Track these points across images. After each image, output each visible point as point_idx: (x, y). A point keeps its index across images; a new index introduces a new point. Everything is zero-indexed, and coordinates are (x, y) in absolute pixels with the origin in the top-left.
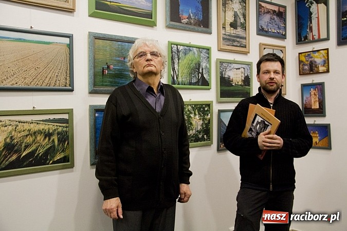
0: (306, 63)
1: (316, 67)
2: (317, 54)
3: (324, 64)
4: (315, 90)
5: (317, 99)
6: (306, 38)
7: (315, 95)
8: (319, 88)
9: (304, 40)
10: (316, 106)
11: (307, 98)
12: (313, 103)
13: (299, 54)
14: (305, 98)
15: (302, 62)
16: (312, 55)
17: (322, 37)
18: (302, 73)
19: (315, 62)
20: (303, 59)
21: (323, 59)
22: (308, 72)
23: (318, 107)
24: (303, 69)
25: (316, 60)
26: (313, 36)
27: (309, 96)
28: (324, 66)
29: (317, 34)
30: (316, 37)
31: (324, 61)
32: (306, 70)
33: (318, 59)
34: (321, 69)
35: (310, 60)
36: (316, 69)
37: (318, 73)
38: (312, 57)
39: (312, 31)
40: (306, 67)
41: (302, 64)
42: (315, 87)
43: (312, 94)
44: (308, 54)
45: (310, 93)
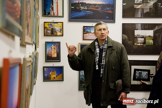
0: (49, 29)
1: (56, 32)
2: (56, 24)
3: (61, 31)
4: (55, 46)
5: (56, 51)
6: (49, 13)
7: (54, 48)
8: (57, 45)
9: (48, 15)
10: (55, 55)
11: (49, 50)
12: (53, 53)
13: (45, 22)
14: (47, 51)
15: (46, 28)
16: (53, 24)
17: (59, 15)
18: (46, 35)
19: (55, 29)
20: (47, 25)
21: (60, 28)
23: (56, 56)
24: (47, 33)
25: (55, 28)
26: (54, 13)
27: (50, 49)
28: (60, 32)
29: (56, 13)
30: (56, 14)
31: (61, 29)
32: (49, 33)
33: (57, 27)
34: (59, 34)
35: (52, 27)
36: (55, 33)
37: (56, 36)
38: (53, 26)
39: (53, 10)
40: (49, 32)
41: (46, 29)
42: (54, 44)
43: (52, 48)
44: (51, 24)
45: (52, 47)
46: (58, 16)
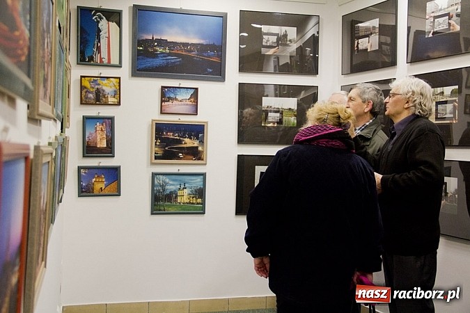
0: (92, 90)
1: (105, 97)
2: (106, 81)
3: (115, 95)
4: (103, 125)
5: (105, 136)
6: (91, 59)
7: (102, 130)
8: (108, 123)
9: (88, 61)
10: (103, 144)
11: (91, 134)
12: (99, 140)
13: (82, 77)
14: (87, 134)
15: (85, 87)
16: (99, 81)
17: (112, 63)
18: (84, 102)
19: (104, 91)
20: (86, 83)
21: (113, 88)
22: (93, 102)
23: (105, 146)
24: (86, 98)
25: (104, 88)
26: (101, 59)
27: (93, 131)
28: (114, 97)
29: (107, 58)
30: (105, 61)
31: (115, 91)
32: (90, 98)
33: (108, 88)
34: (111, 100)
35: (96, 87)
36: (104, 99)
37: (106, 104)
38: (99, 84)
39: (99, 52)
40: (91, 95)
41: (85, 90)
42: (102, 121)
43: (98, 129)
44: (94, 79)
45: (96, 128)
46: (109, 65)
